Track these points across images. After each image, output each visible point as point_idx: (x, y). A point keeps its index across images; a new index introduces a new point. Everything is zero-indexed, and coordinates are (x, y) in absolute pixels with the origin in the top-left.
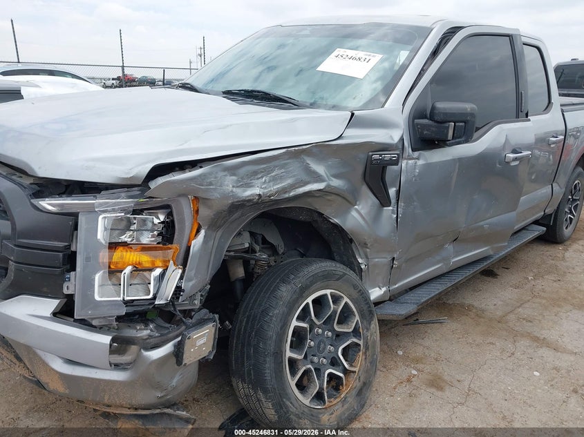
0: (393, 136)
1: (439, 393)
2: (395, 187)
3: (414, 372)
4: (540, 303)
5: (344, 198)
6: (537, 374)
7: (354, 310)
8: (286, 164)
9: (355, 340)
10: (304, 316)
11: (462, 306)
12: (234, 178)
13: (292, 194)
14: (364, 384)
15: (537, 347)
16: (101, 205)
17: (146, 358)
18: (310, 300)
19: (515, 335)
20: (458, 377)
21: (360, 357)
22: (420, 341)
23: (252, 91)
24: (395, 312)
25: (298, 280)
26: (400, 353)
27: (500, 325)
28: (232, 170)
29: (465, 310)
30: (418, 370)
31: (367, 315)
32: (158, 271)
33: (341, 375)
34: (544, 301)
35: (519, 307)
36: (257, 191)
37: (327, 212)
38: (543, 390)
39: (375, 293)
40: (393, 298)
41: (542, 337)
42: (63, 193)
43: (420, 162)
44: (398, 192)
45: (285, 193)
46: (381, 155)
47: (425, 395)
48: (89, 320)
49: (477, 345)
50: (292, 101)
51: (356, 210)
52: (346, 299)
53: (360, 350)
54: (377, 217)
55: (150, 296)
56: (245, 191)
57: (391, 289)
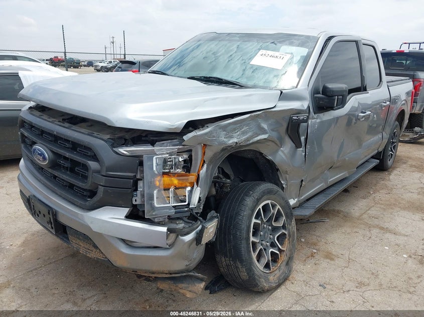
0: (303, 105)
1: (332, 262)
2: (304, 136)
3: (315, 251)
4: (380, 207)
5: (276, 143)
6: (386, 248)
7: (283, 213)
8: (249, 123)
9: (284, 231)
10: (258, 216)
11: (334, 211)
12: (224, 132)
13: (251, 141)
14: (289, 258)
15: (384, 233)
16: (159, 150)
17: (183, 241)
18: (260, 207)
19: (370, 227)
20: (340, 252)
21: (287, 241)
22: (313, 233)
23: (210, 77)
24: (302, 214)
25: (255, 195)
26: (303, 240)
27: (359, 221)
28: (224, 128)
29: (336, 213)
30: (316, 250)
31: (289, 216)
32: (189, 188)
33: (278, 252)
34: (382, 206)
35: (368, 210)
36: (235, 140)
37: (265, 152)
38: (392, 257)
39: (292, 202)
40: (301, 205)
41: (386, 227)
42: (123, 144)
43: (318, 121)
44: (306, 139)
45: (248, 141)
46: (297, 117)
47: (324, 263)
48: (152, 219)
49: (348, 234)
50: (239, 84)
51: (282, 151)
52: (278, 207)
53: (286, 237)
54: (293, 154)
55: (186, 203)
56: (229, 140)
57: (300, 199)
